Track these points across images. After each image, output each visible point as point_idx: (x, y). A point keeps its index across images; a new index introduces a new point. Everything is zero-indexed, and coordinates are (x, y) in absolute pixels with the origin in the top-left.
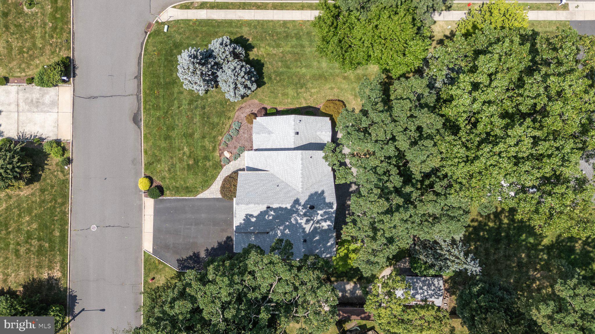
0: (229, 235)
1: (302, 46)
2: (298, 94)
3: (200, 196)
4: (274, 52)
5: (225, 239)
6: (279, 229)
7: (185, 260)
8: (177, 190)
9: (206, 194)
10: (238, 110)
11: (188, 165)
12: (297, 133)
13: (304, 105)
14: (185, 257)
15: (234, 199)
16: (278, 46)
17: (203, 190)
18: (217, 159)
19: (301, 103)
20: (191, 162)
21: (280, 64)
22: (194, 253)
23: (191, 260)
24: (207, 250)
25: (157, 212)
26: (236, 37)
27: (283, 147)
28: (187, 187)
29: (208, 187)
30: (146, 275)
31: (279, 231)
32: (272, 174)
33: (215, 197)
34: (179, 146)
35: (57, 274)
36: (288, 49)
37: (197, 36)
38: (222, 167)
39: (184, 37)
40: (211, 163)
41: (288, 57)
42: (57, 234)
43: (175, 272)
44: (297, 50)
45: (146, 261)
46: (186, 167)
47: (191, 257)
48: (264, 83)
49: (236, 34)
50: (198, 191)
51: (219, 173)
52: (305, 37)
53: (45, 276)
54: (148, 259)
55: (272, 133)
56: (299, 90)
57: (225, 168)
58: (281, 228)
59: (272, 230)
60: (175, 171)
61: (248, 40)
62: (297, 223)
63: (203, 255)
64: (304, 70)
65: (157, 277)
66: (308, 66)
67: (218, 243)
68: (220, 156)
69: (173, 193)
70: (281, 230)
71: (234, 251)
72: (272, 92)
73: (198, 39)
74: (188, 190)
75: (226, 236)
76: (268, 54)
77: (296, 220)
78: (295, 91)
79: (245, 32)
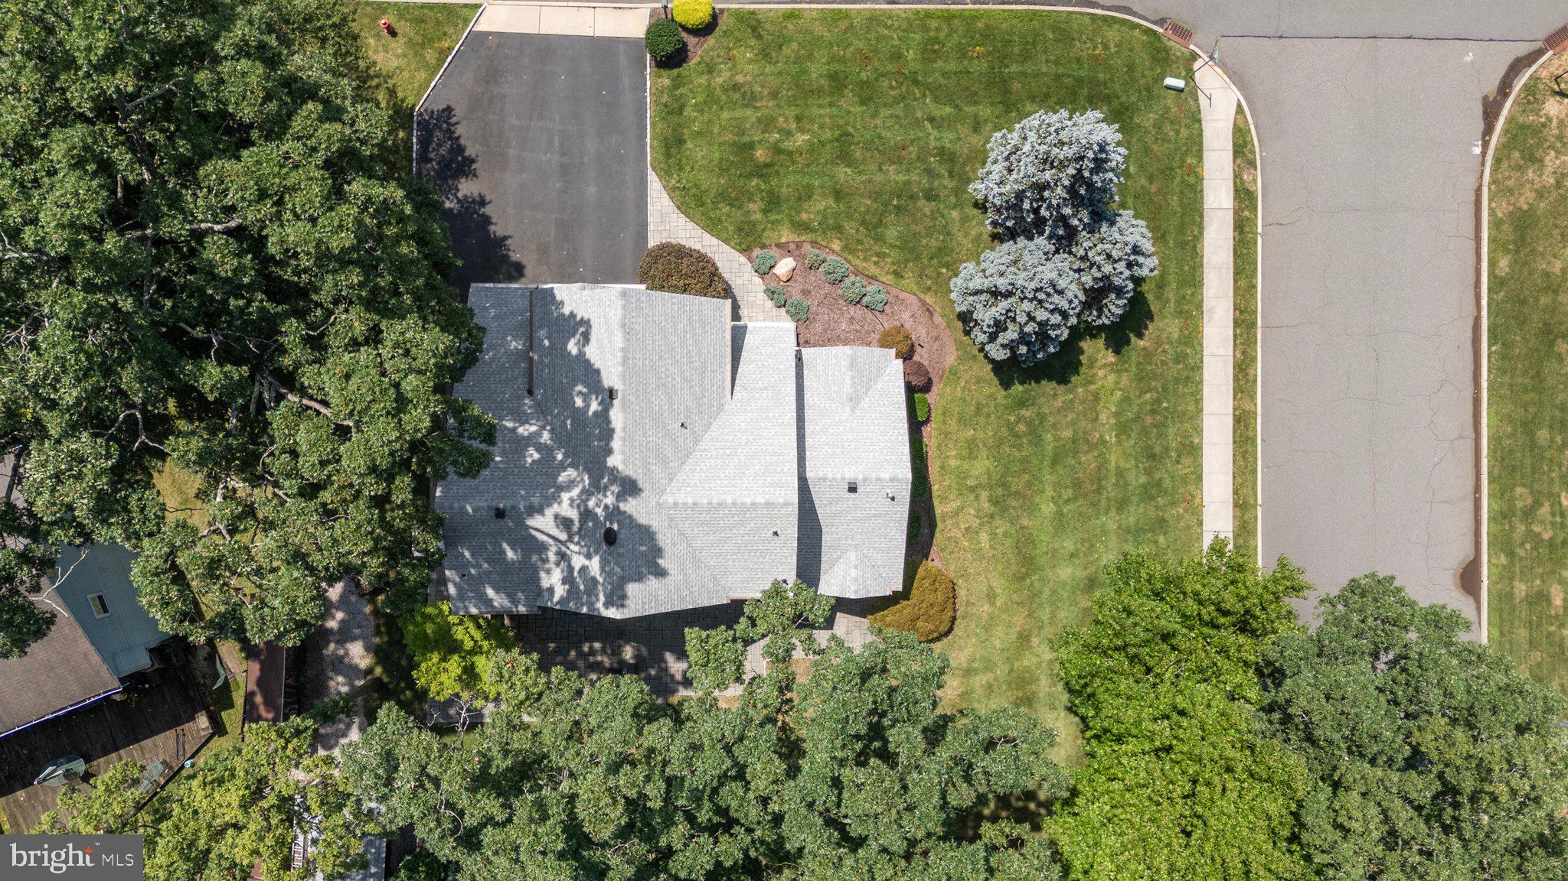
0: (528, 271)
1: (1122, 505)
2: (972, 489)
3: (654, 183)
4: (1103, 417)
5: (516, 257)
6: (543, 428)
7: (450, 134)
8: (672, 110)
9: (659, 203)
10: (923, 303)
11: (751, 146)
12: (853, 489)
13: (939, 509)
14: (460, 130)
15: (643, 287)
16: (1122, 429)
17: (671, 191)
18: (770, 237)
19: (944, 499)
20: (760, 154)
21: (1067, 434)
22: (473, 161)
23: (451, 151)
24: (483, 202)
25: (605, 46)
26: (1150, 297)
27: (809, 442)
28: (681, 142)
29: (683, 208)
30: (403, 10)
31: (533, 429)
32: (721, 408)
33: (651, 227)
34: (812, 121)
36: (1114, 459)
37: (1151, 179)
38: (746, 250)
39: (1149, 139)
40: (758, 216)
41: (1089, 460)
43: (410, 101)
44: (1110, 490)
45: (449, 11)
46: (746, 139)
47: (461, 149)
48: (1006, 384)
49: (1158, 298)
50: (671, 176)
51: (726, 241)
52: (1152, 513)
54: (455, 16)
55: (853, 409)
56: (984, 495)
57: (743, 259)
58: (546, 436)
59: (538, 405)
60: (732, 105)
61: (1140, 336)
62: (561, 488)
63: (467, 188)
64: (1048, 509)
65: (398, 45)
66: (1060, 521)
67: (505, 238)
68: (779, 246)
69: (665, 99)
70: (538, 434)
71: (473, 285)
72: (979, 408)
73: (1143, 181)
74: (672, 145)
75: (525, 262)
76: (1096, 397)
77: (570, 485)
78: (984, 480)
79: (1165, 326)
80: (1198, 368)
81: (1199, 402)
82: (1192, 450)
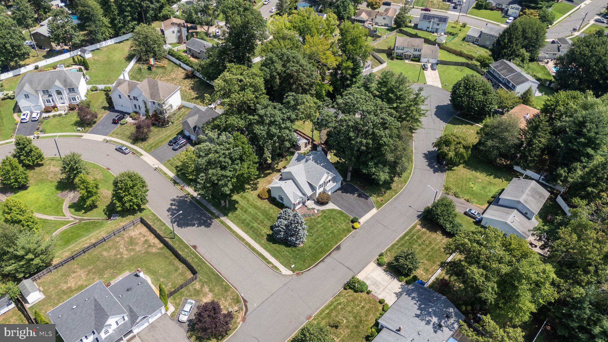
1: (250, 221)
3: (339, 209)
4: (262, 227)
5: (343, 193)
8: (346, 217)
9: (336, 208)
11: (334, 220)
14: (364, 199)
16: (258, 228)
17: (336, 210)
20: (332, 220)
22: (359, 197)
24: (353, 195)
25: (361, 216)
28: (342, 214)
29: (333, 209)
30: (384, 204)
35: (419, 227)
36: (256, 224)
37: (284, 254)
39: (289, 258)
40: (325, 214)
41: (259, 222)
42: (407, 238)
43: (372, 197)
44: (253, 221)
45: (380, 208)
47: (361, 197)
50: (339, 211)
51: (326, 210)
53: (424, 229)
54: (378, 208)
57: (321, 210)
60: (341, 222)
61: (267, 238)
63: (356, 195)
64: (259, 214)
65: (380, 200)
66: (256, 214)
69: (348, 217)
76: (265, 228)
79: (264, 241)
80: (255, 241)
81: (252, 238)
82: (247, 233)
